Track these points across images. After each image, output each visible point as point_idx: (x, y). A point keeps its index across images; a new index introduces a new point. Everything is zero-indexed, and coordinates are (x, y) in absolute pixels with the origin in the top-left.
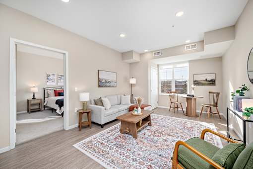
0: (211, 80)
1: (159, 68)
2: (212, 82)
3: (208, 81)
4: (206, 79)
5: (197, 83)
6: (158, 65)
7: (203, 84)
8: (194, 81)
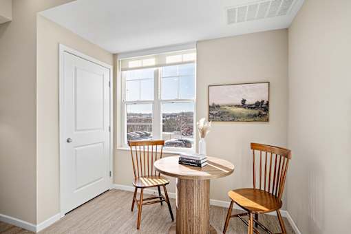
0: (258, 105)
1: (119, 67)
2: (260, 111)
3: (250, 107)
4: (244, 101)
5: (217, 113)
6: (115, 56)
7: (234, 118)
8: (211, 108)
